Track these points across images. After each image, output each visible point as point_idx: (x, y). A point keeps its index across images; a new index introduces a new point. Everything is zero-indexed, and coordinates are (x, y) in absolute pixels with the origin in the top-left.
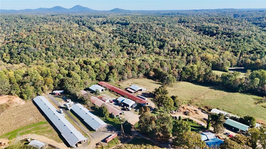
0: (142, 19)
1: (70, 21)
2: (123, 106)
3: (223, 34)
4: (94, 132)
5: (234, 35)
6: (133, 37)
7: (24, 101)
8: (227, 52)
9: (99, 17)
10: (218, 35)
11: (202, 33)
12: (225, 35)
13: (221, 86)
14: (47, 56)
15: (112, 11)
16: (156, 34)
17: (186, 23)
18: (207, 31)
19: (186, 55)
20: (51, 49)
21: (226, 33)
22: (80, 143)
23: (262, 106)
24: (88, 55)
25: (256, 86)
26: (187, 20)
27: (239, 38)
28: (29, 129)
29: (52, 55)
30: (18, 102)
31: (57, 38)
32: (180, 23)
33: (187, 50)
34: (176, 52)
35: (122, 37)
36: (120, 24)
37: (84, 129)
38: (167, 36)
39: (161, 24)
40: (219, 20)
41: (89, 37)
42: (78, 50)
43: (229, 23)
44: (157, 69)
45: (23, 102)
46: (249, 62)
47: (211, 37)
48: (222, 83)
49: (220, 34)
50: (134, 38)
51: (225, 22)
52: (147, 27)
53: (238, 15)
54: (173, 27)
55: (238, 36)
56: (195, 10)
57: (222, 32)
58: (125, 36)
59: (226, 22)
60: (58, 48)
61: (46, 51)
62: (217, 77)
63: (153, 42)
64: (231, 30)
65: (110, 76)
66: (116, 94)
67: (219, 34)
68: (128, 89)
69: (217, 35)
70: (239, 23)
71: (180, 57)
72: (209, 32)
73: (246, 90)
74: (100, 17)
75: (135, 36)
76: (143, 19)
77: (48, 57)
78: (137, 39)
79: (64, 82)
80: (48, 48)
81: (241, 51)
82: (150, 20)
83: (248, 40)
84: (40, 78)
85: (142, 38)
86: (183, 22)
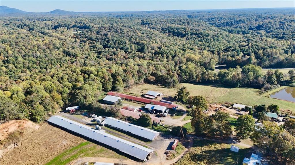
0: (102, 22)
1: (9, 25)
2: (156, 113)
3: (191, 34)
4: (152, 143)
5: (203, 35)
6: (106, 41)
7: (37, 125)
8: (205, 52)
9: (43, 20)
10: (188, 36)
11: (171, 34)
12: (194, 35)
13: (219, 84)
14: (8, 70)
15: (52, 13)
16: (130, 37)
17: (150, 25)
18: (176, 33)
19: (170, 57)
20: (11, 61)
21: (194, 33)
22: (149, 155)
23: (266, 96)
24: (62, 65)
25: (251, 80)
26: (150, 22)
27: (209, 38)
28: (73, 153)
29: (15, 68)
30: (31, 126)
31: (13, 47)
32: (144, 25)
33: (169, 51)
34: (160, 54)
35: (92, 42)
36: (77, 27)
37: (139, 142)
38: (142, 39)
39: (126, 26)
40: (181, 21)
41: (53, 44)
42: (47, 60)
43: (190, 24)
44: (156, 73)
46: (231, 59)
47: (182, 38)
48: (220, 80)
49: (189, 35)
50: (108, 42)
51: (187, 23)
52: (116, 30)
53: (192, 16)
54: (141, 30)
55: (207, 36)
56: (147, 11)
57: (191, 32)
58: (95, 41)
59: (188, 23)
60: (20, 59)
61: (5, 64)
62: (215, 75)
63: (131, 46)
64: (198, 30)
66: (136, 102)
67: (188, 35)
68: (146, 96)
69: (186, 36)
70: (199, 24)
71: (165, 60)
72: (178, 33)
73: (243, 85)
74: (45, 20)
75: (108, 40)
76: (103, 21)
77: (11, 71)
78: (111, 43)
79: (77, 96)
80: (7, 60)
81: (217, 50)
82: (111, 22)
83: (217, 39)
85: (117, 42)
86: (146, 24)
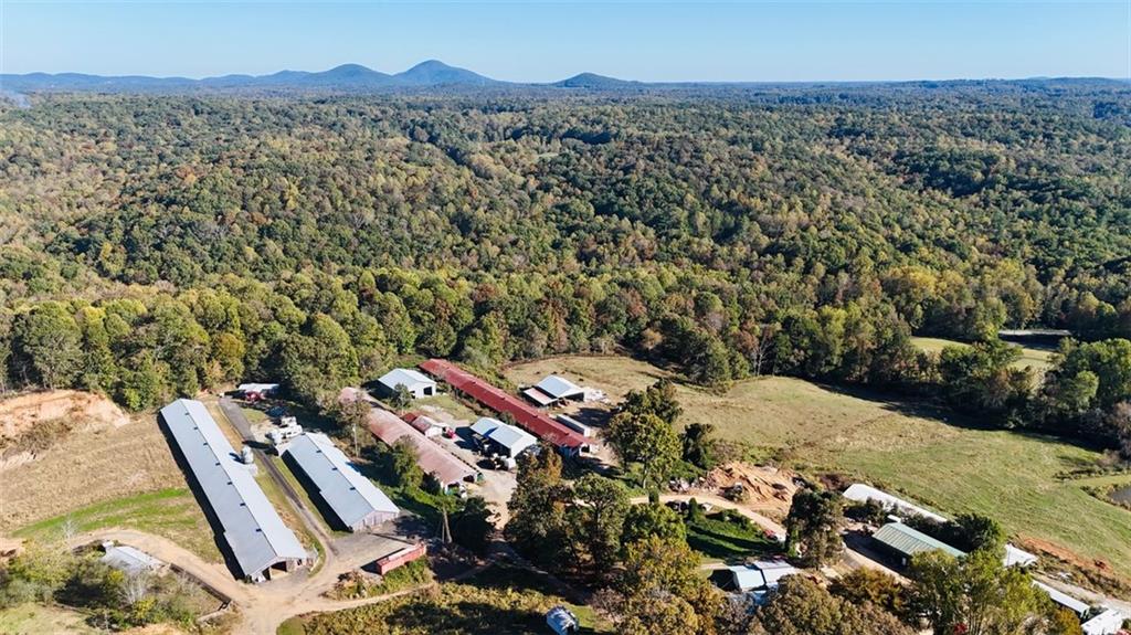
0: (671, 121)
1: (380, 123)
2: (488, 454)
3: (1011, 185)
4: (348, 537)
5: (1060, 192)
6: (615, 191)
7: (128, 416)
8: (1010, 265)
9: (505, 110)
10: (991, 191)
11: (919, 180)
12: (1020, 189)
13: (935, 403)
14: (261, 259)
15: (566, 86)
16: (713, 179)
17: (861, 138)
18: (945, 174)
19: (821, 269)
20: (278, 230)
21: (1026, 181)
22: (281, 566)
23: (1084, 489)
24: (421, 259)
25: (1083, 408)
27: (1080, 205)
29: (282, 255)
31: (308, 188)
32: (837, 137)
33: (828, 248)
34: (779, 255)
35: (570, 189)
36: (578, 139)
37: (312, 523)
38: (755, 191)
39: (746, 139)
40: (1015, 125)
41: (435, 190)
42: (383, 239)
43: (1057, 140)
44: (675, 321)
45: (123, 419)
46: (1093, 309)
47: (957, 200)
48: (944, 390)
49: (999, 187)
50: (620, 194)
51: (1040, 138)
52: (678, 153)
53: (1114, 107)
54: (800, 155)
55: (1075, 198)
56: (924, 82)
57: (1010, 178)
58: (583, 188)
59: (1045, 136)
60: (309, 229)
61: (261, 237)
62: (922, 360)
63: (692, 215)
64: (1051, 170)
65: (471, 340)
67: (993, 188)
68: (529, 392)
69: (984, 189)
70: (1104, 142)
71: (793, 276)
72: (951, 176)
73: (1038, 422)
74: (508, 108)
75: (624, 186)
76: (676, 117)
77: (266, 261)
78: (628, 202)
80: (269, 228)
81: (1075, 260)
82: (706, 122)
83: (1117, 217)
84: (196, 331)
85: (652, 196)
86: (848, 133)
